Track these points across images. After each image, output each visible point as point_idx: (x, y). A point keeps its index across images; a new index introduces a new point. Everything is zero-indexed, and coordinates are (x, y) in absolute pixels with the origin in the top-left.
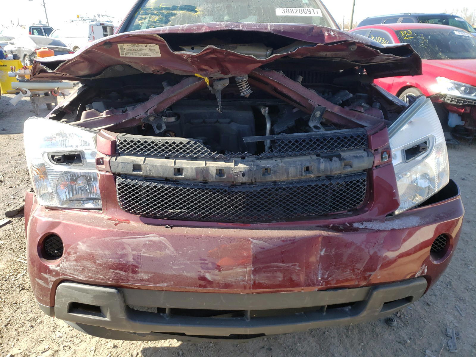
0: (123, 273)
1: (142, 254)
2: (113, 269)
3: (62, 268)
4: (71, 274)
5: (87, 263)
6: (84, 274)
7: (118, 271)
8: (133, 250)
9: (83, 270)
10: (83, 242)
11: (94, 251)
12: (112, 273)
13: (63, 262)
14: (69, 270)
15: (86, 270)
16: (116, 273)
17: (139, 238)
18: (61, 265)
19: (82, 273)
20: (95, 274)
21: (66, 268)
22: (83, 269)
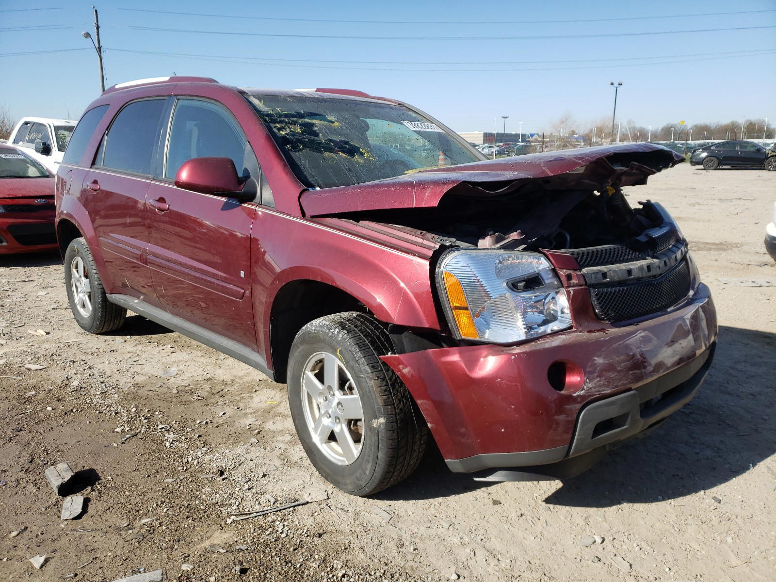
0: (638, 371)
1: (643, 350)
2: (632, 370)
3: (587, 390)
4: (598, 391)
5: (610, 374)
6: (610, 386)
7: (635, 371)
8: (637, 348)
9: (609, 381)
10: (597, 357)
11: (612, 360)
12: (632, 374)
13: (587, 383)
14: (595, 388)
15: (611, 381)
16: (634, 373)
17: (634, 337)
18: (585, 387)
19: (608, 386)
20: (619, 381)
21: (591, 388)
22: (607, 382)
